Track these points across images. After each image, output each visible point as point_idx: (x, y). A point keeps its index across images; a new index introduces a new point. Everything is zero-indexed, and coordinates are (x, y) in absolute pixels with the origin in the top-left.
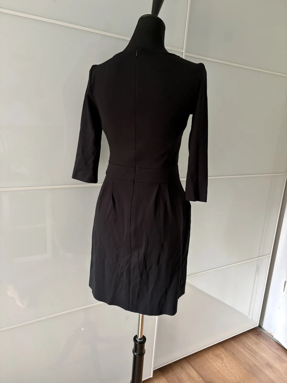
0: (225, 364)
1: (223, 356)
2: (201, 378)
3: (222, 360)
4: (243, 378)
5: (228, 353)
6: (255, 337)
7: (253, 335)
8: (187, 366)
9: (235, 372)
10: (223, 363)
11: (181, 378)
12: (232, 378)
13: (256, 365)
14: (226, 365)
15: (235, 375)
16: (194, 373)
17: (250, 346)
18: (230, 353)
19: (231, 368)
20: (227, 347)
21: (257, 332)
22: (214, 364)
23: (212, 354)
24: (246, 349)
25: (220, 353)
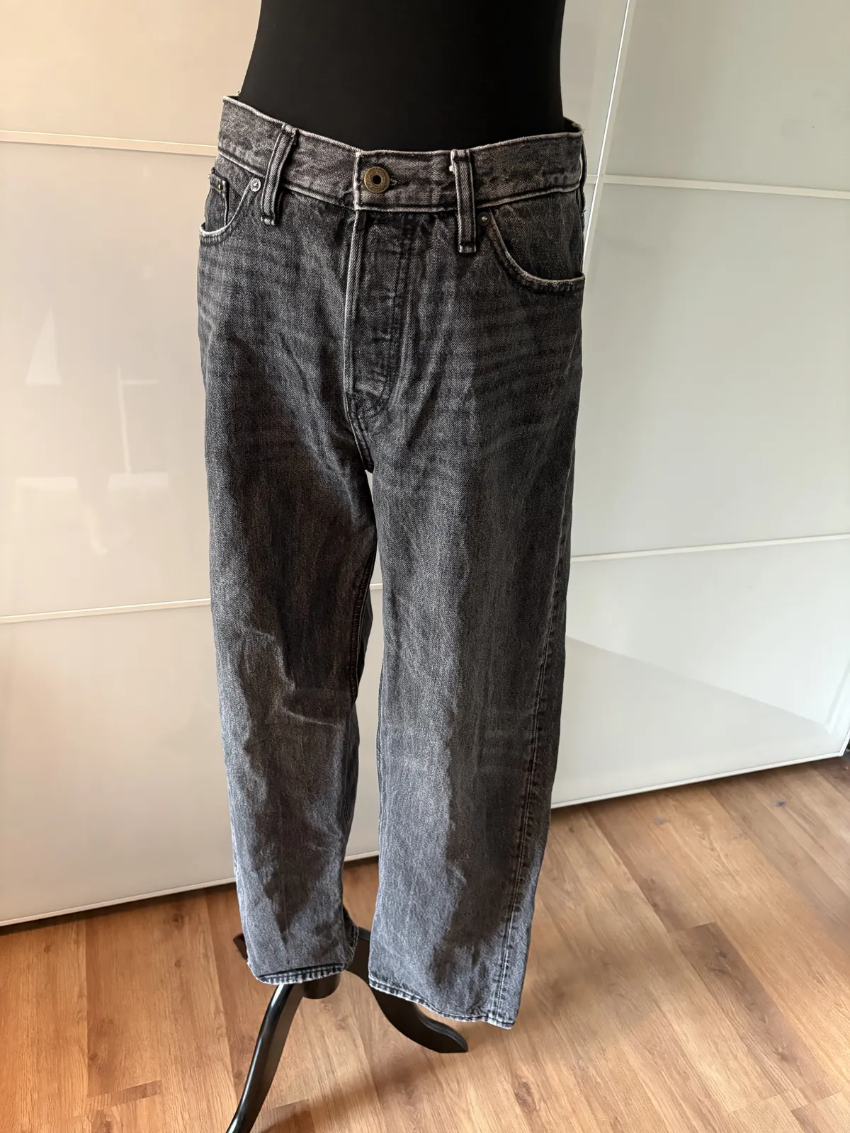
0: (711, 843)
1: (710, 818)
2: (624, 867)
3: (705, 828)
4: (761, 888)
5: (728, 813)
6: (833, 785)
7: (827, 779)
8: (590, 829)
9: (738, 869)
10: (707, 838)
11: (562, 855)
12: (724, 882)
13: (814, 862)
14: (715, 844)
15: (737, 878)
16: (604, 850)
17: (805, 806)
18: (733, 813)
19: (726, 855)
20: (728, 796)
21: (843, 772)
22: (677, 837)
23: (676, 809)
24: (791, 812)
25: (703, 809)
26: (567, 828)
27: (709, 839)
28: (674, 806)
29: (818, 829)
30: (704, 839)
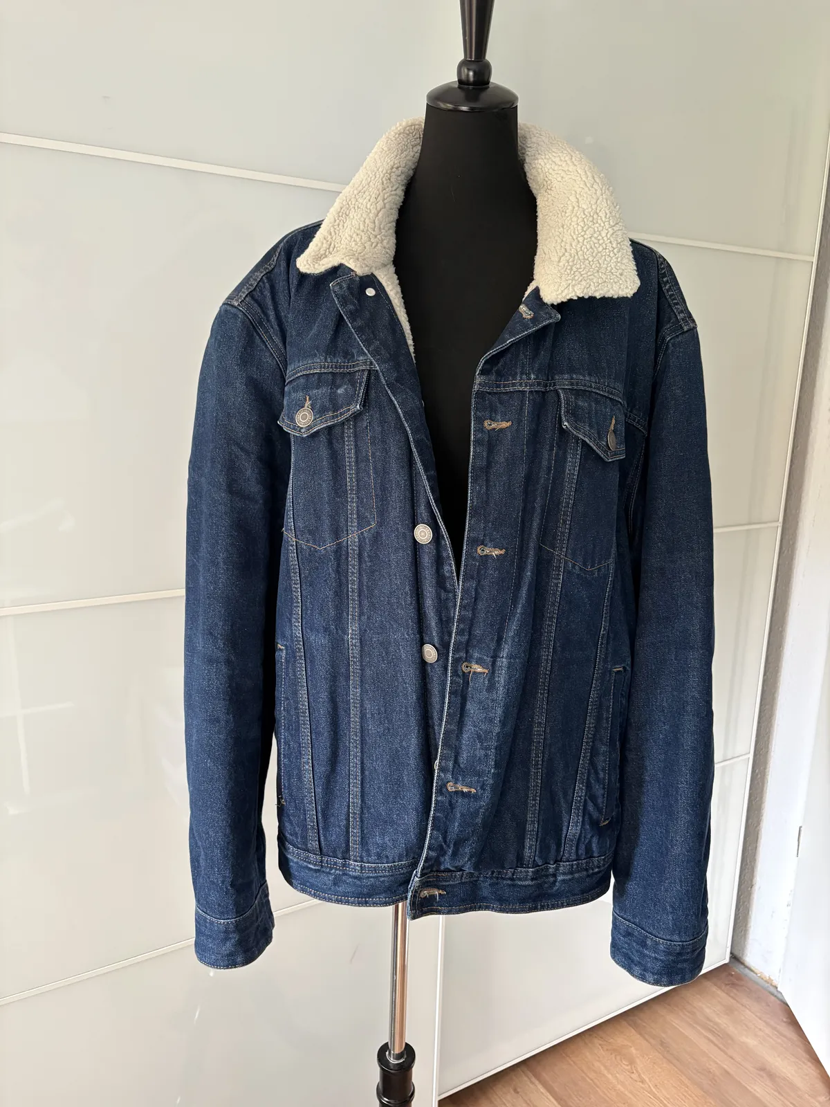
0: (639, 1074)
1: (633, 1050)
3: (632, 1062)
5: (649, 1043)
6: (727, 994)
7: (720, 988)
8: (531, 1086)
9: (668, 1096)
10: (635, 1071)
13: (727, 1072)
14: (643, 1076)
15: (668, 1105)
17: (711, 1021)
18: (651, 1041)
19: (656, 1086)
20: (644, 1024)
21: (731, 978)
22: (610, 1076)
23: (602, 1048)
24: (699, 1028)
25: (626, 1043)
26: (512, 1091)
27: (637, 1071)
28: (600, 1045)
29: (723, 1039)
30: (633, 1073)
